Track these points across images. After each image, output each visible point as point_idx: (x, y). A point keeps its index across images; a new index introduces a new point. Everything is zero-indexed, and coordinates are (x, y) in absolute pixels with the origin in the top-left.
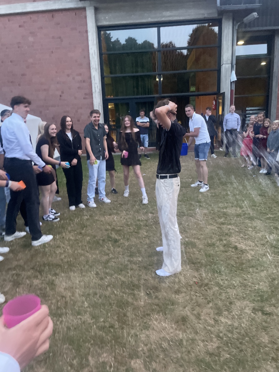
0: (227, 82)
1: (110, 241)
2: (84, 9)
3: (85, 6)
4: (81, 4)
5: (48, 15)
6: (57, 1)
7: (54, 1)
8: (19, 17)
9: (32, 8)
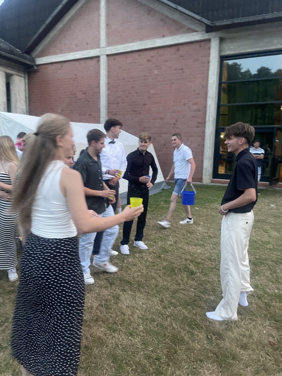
1: (186, 271)
2: (209, 40)
3: (210, 37)
4: (206, 36)
5: (174, 49)
6: (184, 35)
7: (181, 35)
8: (148, 53)
9: (161, 43)
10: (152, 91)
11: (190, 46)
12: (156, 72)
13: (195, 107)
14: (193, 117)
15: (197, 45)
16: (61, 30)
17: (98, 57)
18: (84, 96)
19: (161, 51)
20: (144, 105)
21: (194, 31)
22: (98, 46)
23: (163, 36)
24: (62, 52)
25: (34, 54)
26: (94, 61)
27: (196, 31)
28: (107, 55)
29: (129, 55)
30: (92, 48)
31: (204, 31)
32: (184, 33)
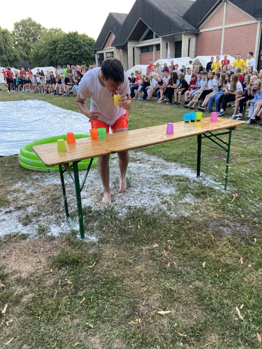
4: (257, 22)
5: (247, 26)
8: (238, 27)
10: (239, 41)
11: (252, 25)
12: (241, 34)
13: (252, 47)
15: (254, 25)
16: (210, 19)
17: (222, 29)
18: (216, 44)
19: (243, 27)
20: (236, 47)
21: (253, 20)
22: (222, 25)
23: (244, 21)
24: (210, 27)
25: (200, 28)
26: (221, 30)
28: (225, 28)
29: (232, 28)
30: (220, 26)
32: (250, 20)
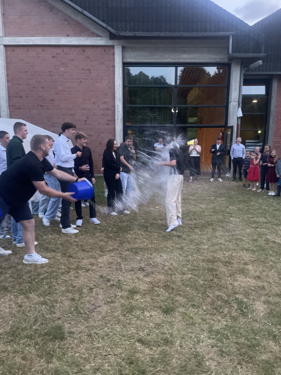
0: (234, 117)
2: (113, 47)
3: (114, 44)
4: (110, 43)
5: (80, 50)
6: (89, 38)
7: (86, 38)
8: (52, 49)
9: (66, 42)
10: (60, 88)
11: (95, 49)
12: (62, 69)
13: (104, 106)
14: (103, 115)
15: (102, 50)
19: (67, 50)
20: (51, 101)
21: (98, 36)
23: (68, 36)
27: (100, 36)
28: (5, 46)
31: (107, 37)
32: (89, 36)
